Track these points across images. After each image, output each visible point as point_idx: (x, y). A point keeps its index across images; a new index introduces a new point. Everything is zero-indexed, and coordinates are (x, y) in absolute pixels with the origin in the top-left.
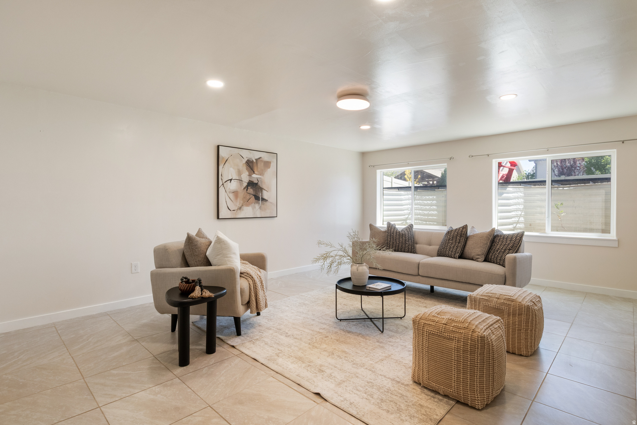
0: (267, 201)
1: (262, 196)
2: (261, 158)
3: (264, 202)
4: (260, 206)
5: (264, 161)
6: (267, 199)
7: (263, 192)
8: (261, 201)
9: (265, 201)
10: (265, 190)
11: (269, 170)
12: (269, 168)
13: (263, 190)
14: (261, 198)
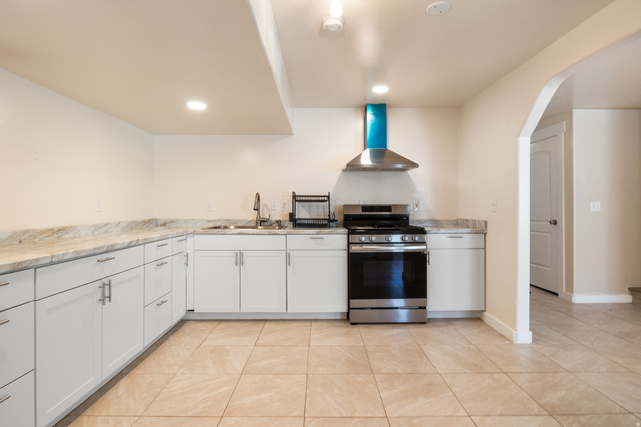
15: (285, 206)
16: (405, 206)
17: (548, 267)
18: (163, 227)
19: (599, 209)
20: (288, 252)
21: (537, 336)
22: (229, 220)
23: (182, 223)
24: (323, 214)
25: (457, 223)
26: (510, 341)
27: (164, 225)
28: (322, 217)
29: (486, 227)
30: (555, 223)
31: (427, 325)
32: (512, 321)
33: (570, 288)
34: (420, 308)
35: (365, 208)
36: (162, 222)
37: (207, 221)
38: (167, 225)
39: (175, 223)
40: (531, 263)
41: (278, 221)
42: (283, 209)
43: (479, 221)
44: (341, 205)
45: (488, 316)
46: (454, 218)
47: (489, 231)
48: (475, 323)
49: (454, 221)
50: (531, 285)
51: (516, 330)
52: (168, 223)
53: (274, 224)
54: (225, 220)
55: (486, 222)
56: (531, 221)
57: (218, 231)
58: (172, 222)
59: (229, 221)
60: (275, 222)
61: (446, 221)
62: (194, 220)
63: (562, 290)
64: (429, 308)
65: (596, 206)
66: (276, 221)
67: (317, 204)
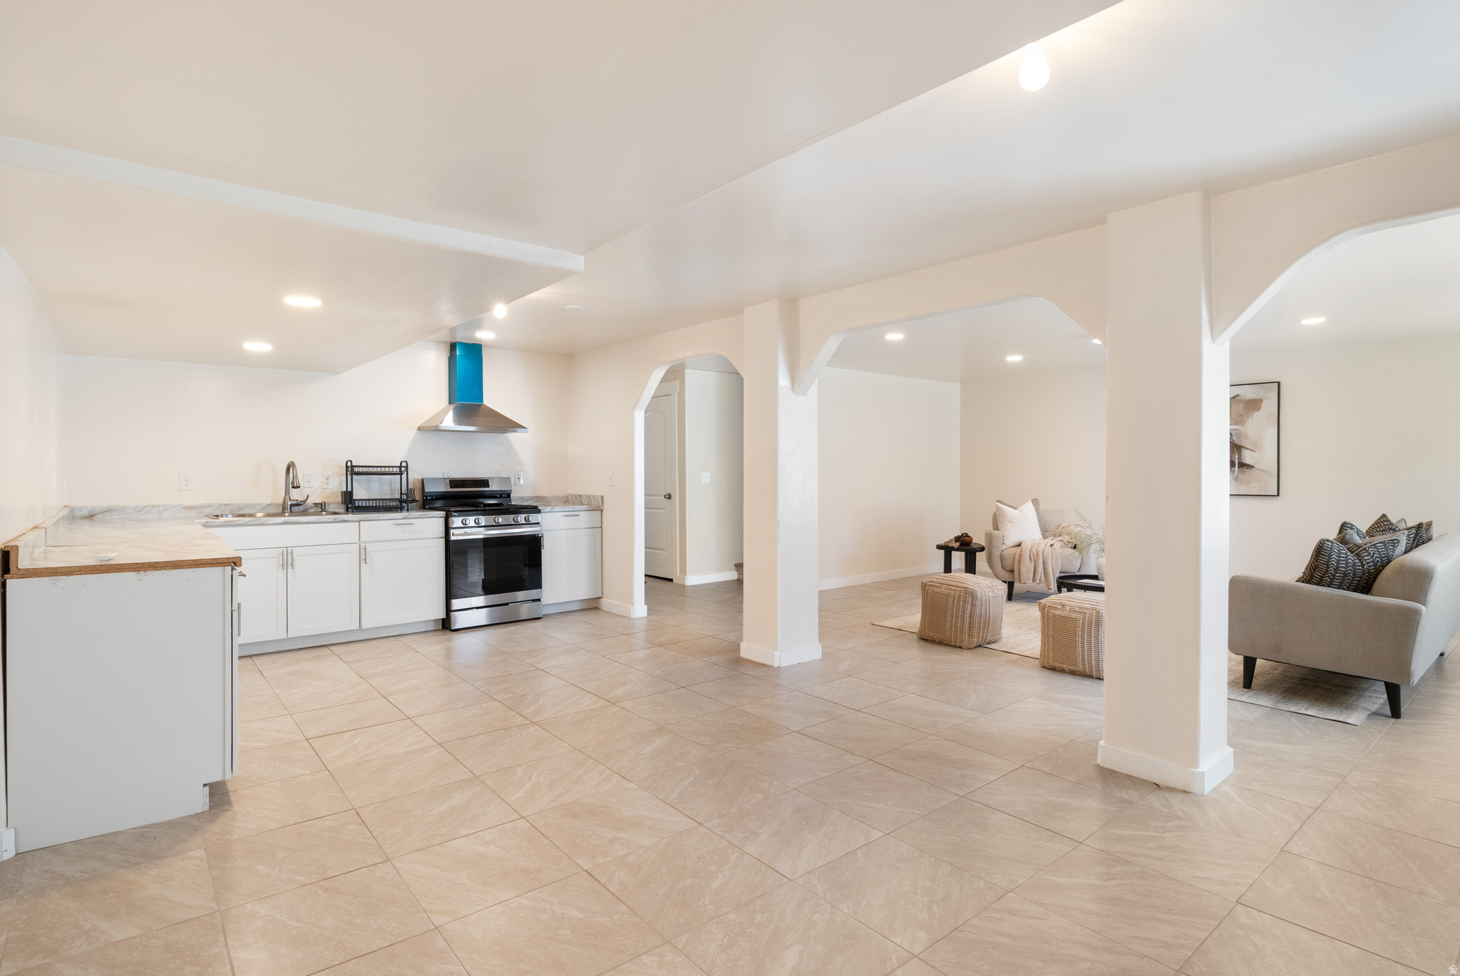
0: (1252, 467)
1: (1241, 459)
2: (1238, 395)
3: (1246, 470)
4: (1236, 477)
5: (1245, 400)
6: (1252, 464)
7: (1243, 453)
8: (1239, 467)
9: (1248, 468)
10: (1247, 449)
11: (1256, 414)
12: (1259, 410)
13: (1243, 450)
14: (1239, 463)
15: (329, 481)
16: (508, 479)
17: (664, 550)
18: (86, 522)
19: (709, 482)
20: (363, 546)
21: (650, 611)
22: (229, 505)
23: (131, 513)
24: (389, 492)
25: (568, 500)
26: (629, 618)
27: (90, 517)
28: (387, 497)
29: (603, 502)
30: (669, 497)
31: (542, 619)
32: (630, 599)
33: (684, 571)
34: (534, 601)
35: (454, 483)
36: (86, 513)
37: (184, 508)
38: (96, 517)
39: (116, 513)
40: (646, 548)
41: (321, 504)
42: (325, 486)
43: (594, 497)
44: (417, 479)
45: (606, 603)
46: (563, 494)
47: (606, 508)
48: (593, 612)
49: (564, 497)
50: (646, 575)
51: (633, 605)
52: (99, 514)
53: (311, 508)
54: (221, 505)
55: (602, 498)
56: (646, 495)
57: (249, 521)
58: (109, 511)
59: (228, 507)
60: (313, 506)
61: (554, 497)
62: (158, 506)
63: (676, 575)
64: (544, 601)
65: (706, 478)
66: (315, 504)
67: (381, 478)
